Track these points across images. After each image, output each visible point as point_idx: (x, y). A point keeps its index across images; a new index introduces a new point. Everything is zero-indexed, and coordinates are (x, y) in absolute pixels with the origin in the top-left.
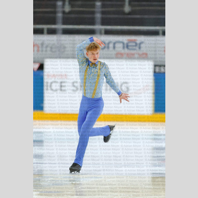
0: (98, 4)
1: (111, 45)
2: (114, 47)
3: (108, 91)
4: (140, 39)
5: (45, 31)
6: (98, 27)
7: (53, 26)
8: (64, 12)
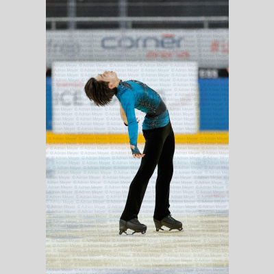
4: (178, 33)
5: (54, 26)
6: (123, 19)
7: (64, 19)
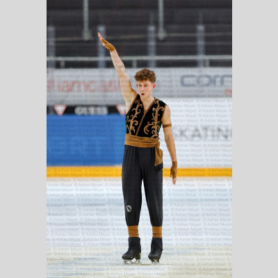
0: (201, 28)
1: (218, 80)
2: (222, 82)
3: (216, 138)
5: (135, 64)
6: (201, 57)
8: (157, 40)
